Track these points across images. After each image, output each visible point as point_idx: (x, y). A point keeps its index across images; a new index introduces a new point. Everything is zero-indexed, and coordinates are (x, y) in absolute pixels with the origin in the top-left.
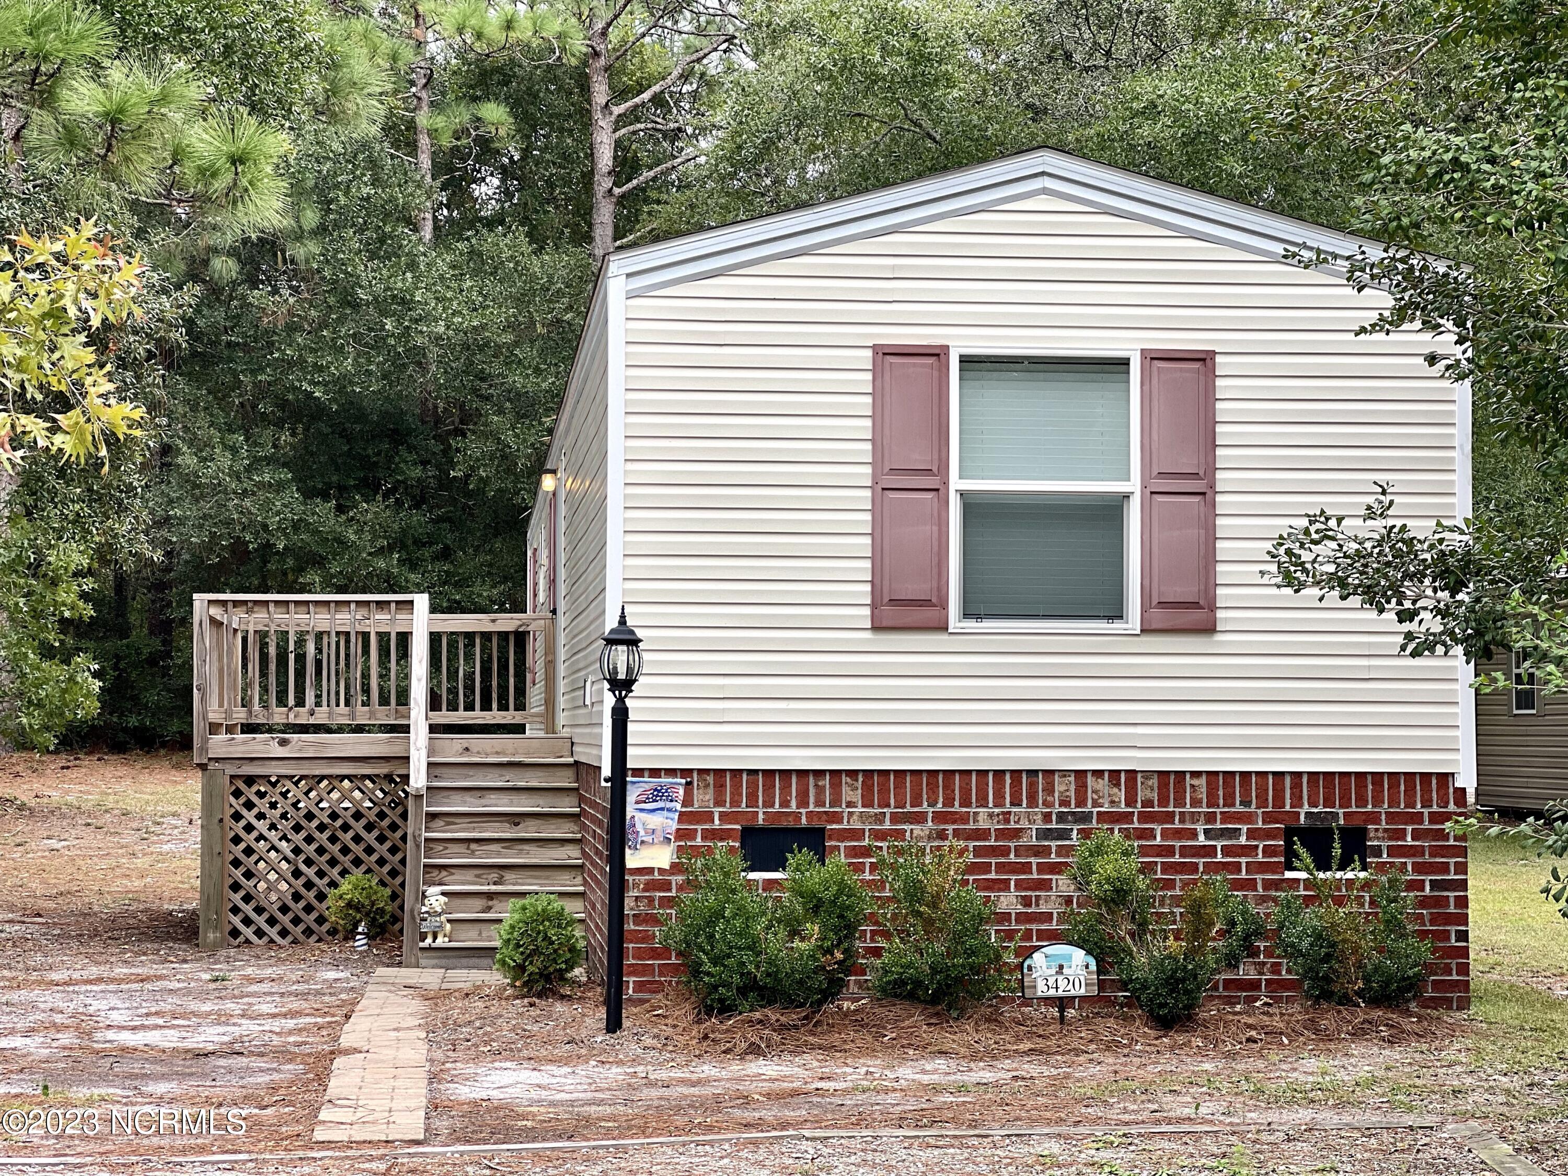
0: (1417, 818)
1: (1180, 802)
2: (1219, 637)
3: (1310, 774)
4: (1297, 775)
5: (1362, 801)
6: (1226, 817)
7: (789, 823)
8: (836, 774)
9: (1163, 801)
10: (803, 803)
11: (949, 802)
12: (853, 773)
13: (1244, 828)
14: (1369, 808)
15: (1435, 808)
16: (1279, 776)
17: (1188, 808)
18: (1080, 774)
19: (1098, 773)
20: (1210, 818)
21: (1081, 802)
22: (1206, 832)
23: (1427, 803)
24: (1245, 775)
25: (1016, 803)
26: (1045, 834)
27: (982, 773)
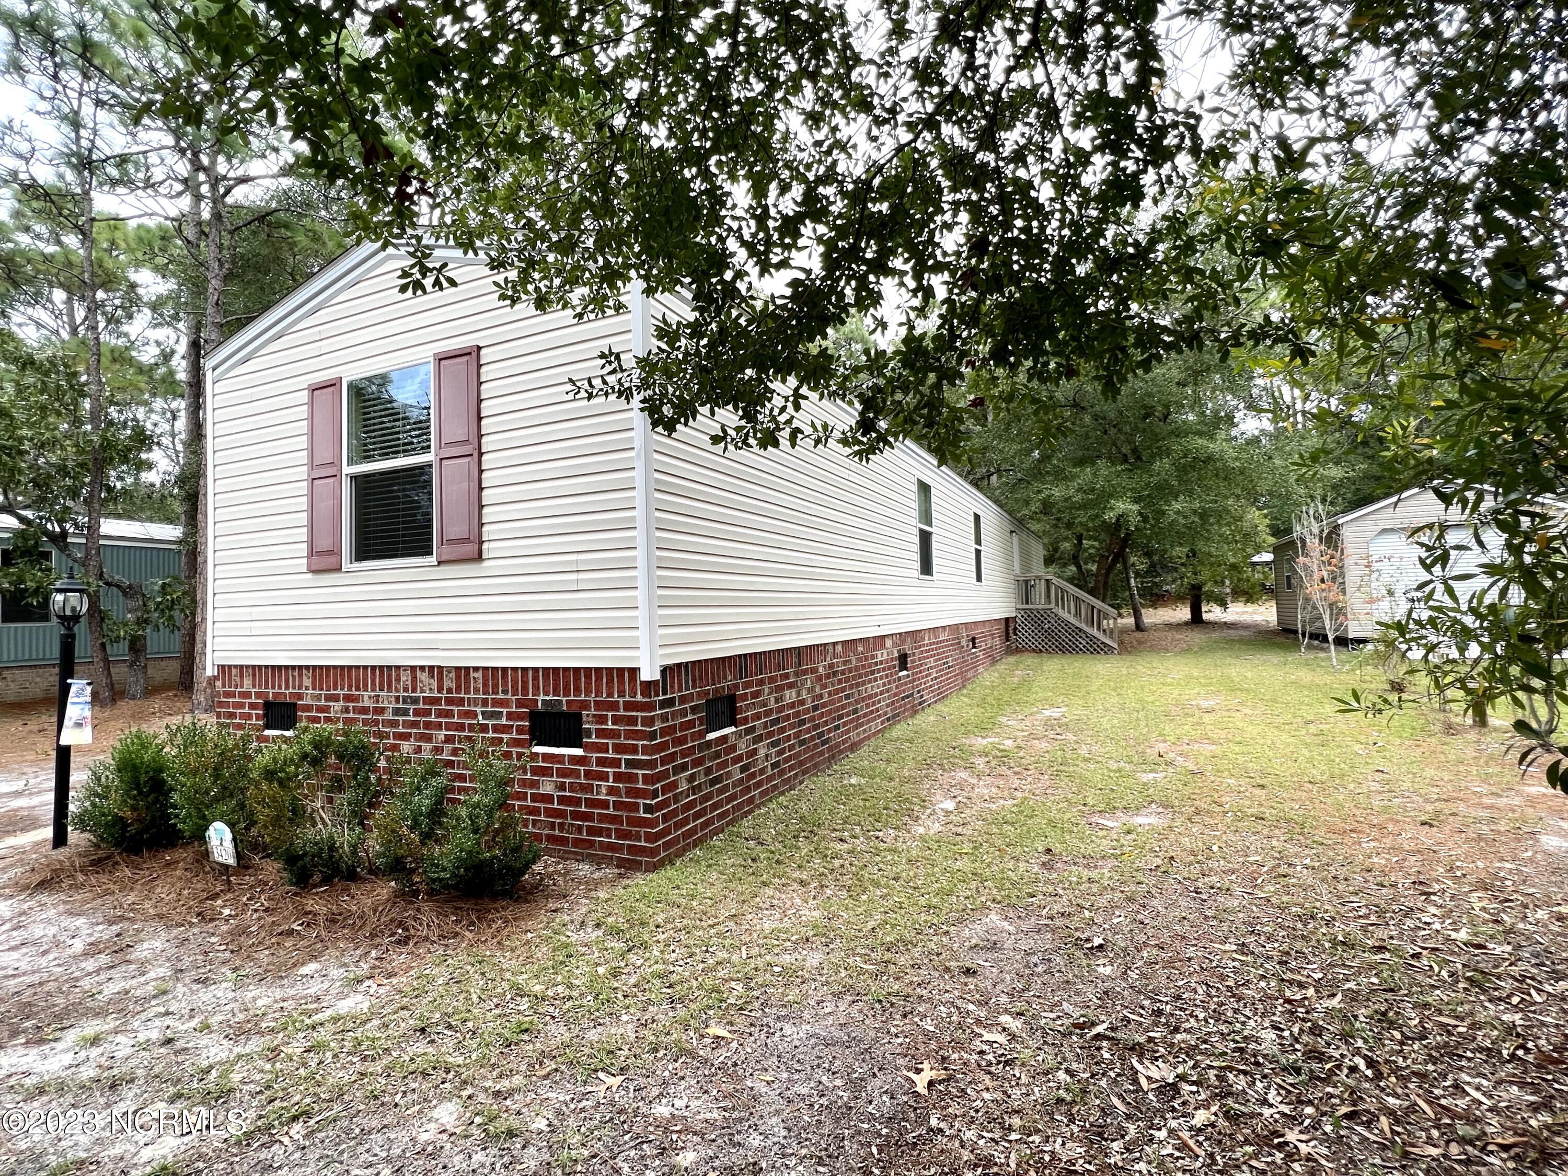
0: (614, 706)
1: (467, 691)
2: (486, 564)
3: (544, 669)
4: (536, 670)
5: (577, 691)
6: (496, 703)
7: (282, 700)
8: (300, 667)
9: (458, 690)
10: (287, 688)
11: (350, 689)
12: (307, 667)
13: (505, 711)
14: (582, 697)
15: (627, 698)
16: (525, 670)
17: (472, 696)
18: (413, 668)
19: (422, 668)
20: (485, 703)
21: (414, 690)
22: (483, 713)
23: (621, 694)
24: (505, 670)
25: (382, 690)
26: (397, 712)
27: (365, 667)
